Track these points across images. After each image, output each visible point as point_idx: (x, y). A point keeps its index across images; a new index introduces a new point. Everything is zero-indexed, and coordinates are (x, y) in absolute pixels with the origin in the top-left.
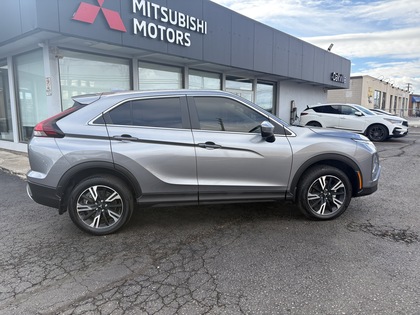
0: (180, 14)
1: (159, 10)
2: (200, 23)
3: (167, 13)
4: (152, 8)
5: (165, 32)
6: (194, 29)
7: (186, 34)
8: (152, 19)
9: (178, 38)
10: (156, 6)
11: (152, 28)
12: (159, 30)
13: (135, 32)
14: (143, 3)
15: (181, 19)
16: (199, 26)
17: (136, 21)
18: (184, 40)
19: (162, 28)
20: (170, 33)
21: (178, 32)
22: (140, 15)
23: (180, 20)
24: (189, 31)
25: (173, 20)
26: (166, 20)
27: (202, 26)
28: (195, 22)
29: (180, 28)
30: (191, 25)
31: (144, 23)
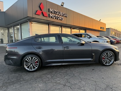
8: (54, 13)
10: (55, 10)
11: (54, 16)
12: (56, 16)
13: (50, 17)
14: (52, 10)
17: (50, 14)
18: (62, 19)
20: (59, 17)
23: (61, 14)
24: (63, 16)
26: (57, 14)
27: (66, 15)
31: (52, 15)
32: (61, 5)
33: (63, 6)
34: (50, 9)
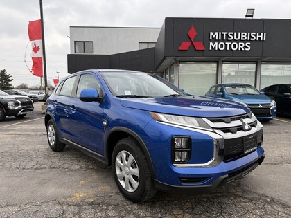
0: (242, 33)
1: (227, 35)
2: (260, 35)
3: (233, 35)
4: (222, 35)
5: (230, 45)
6: (254, 39)
7: (247, 44)
8: (222, 40)
9: (240, 47)
10: (225, 33)
11: (222, 45)
12: (226, 45)
13: (211, 49)
15: (244, 36)
16: (258, 36)
17: (211, 44)
18: (245, 47)
19: (228, 44)
20: (235, 45)
21: (240, 44)
22: (214, 40)
23: (242, 36)
24: (250, 41)
25: (237, 37)
26: (232, 39)
27: (261, 36)
28: (256, 35)
29: (242, 41)
30: (251, 37)
31: (216, 44)
32: (246, 16)
33: (252, 16)
34: (211, 33)
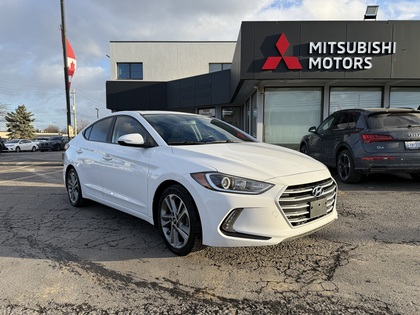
0: (360, 43)
1: (336, 46)
2: (387, 45)
3: (345, 46)
4: (329, 46)
5: (341, 62)
6: (378, 52)
7: (366, 59)
8: (328, 54)
9: (356, 64)
10: (332, 44)
11: (328, 62)
12: (334, 62)
13: (310, 67)
14: (319, 44)
15: (362, 47)
16: (384, 48)
17: (311, 60)
18: (364, 64)
19: (338, 59)
20: (348, 62)
21: (356, 59)
22: (316, 54)
23: (360, 48)
24: (371, 55)
25: (351, 49)
26: (343, 52)
27: (389, 48)
28: (380, 46)
29: (360, 55)
30: (373, 49)
31: (319, 59)
33: (374, 17)
34: (312, 44)
